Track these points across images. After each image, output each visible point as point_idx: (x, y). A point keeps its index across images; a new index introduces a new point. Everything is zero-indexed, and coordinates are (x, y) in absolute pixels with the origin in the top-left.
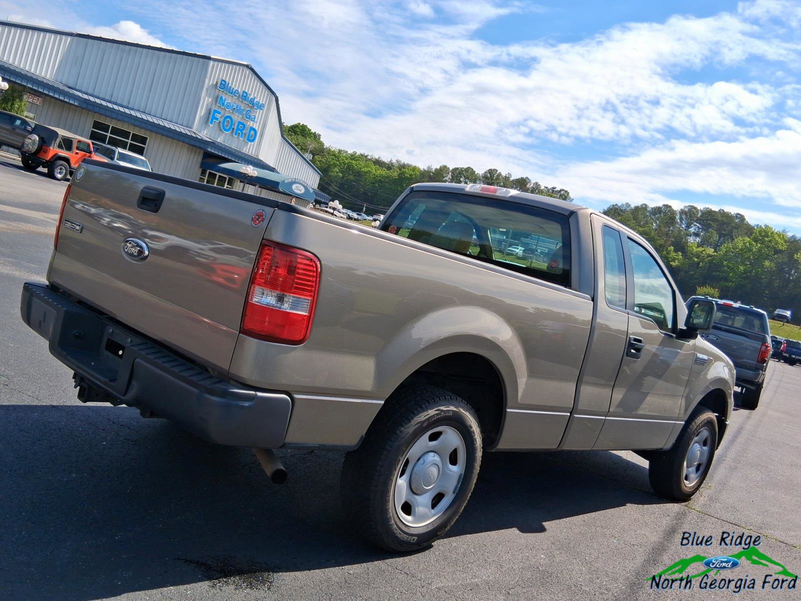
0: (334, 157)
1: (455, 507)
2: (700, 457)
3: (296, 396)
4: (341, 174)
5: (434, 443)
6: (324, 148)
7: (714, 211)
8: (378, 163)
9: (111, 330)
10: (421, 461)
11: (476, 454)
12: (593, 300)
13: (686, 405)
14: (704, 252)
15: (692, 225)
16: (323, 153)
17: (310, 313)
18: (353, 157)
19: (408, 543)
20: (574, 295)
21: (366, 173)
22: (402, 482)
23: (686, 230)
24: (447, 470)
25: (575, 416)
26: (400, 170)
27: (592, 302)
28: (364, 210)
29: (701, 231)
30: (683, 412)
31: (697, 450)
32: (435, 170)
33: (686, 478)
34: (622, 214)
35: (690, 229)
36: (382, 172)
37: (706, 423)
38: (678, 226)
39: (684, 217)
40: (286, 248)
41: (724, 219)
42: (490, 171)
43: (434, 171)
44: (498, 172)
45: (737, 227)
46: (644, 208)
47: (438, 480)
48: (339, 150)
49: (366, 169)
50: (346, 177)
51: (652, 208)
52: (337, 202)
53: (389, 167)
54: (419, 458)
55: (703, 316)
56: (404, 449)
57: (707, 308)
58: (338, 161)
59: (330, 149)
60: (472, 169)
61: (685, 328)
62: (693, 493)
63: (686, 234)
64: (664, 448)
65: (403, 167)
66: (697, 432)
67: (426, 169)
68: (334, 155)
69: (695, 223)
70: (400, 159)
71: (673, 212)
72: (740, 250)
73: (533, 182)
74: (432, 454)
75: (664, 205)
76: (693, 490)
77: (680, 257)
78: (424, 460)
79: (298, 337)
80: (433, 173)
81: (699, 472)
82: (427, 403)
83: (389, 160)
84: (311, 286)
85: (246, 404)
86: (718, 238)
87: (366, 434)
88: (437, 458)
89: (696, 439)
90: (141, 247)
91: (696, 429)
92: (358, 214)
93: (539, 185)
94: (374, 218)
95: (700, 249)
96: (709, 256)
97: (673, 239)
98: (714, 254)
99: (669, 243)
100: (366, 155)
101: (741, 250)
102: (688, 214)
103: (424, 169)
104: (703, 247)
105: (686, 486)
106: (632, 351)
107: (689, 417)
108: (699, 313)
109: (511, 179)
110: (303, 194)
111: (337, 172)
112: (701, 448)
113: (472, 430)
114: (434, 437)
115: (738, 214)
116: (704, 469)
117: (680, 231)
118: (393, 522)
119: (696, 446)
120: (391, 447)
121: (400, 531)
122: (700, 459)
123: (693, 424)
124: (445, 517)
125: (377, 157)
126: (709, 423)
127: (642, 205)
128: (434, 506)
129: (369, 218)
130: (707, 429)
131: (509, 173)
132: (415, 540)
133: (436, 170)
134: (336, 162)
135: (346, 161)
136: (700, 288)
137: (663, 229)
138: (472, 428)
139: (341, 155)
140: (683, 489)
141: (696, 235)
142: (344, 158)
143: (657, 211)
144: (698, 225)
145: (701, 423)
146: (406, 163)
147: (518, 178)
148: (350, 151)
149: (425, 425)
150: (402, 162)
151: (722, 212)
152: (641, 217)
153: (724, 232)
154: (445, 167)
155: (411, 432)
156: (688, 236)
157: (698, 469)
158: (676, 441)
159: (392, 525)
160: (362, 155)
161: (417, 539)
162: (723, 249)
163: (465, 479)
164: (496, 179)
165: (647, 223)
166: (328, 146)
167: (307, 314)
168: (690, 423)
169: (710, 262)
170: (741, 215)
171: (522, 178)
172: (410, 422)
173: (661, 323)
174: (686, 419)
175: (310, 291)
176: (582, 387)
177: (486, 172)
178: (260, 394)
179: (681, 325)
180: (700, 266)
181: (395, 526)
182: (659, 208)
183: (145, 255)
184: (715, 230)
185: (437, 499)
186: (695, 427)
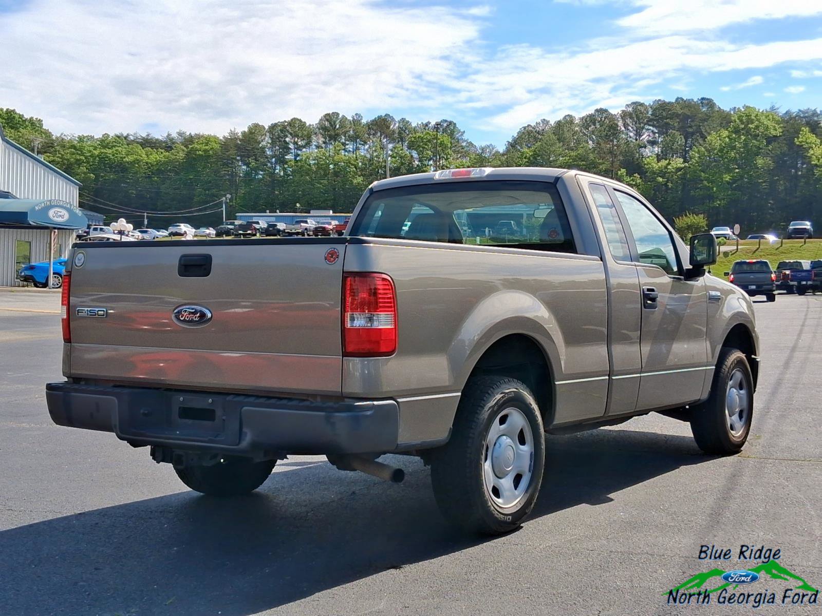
0: (73, 150)
1: (534, 485)
2: (739, 401)
3: (399, 400)
4: (92, 175)
5: (503, 426)
6: (53, 140)
7: (669, 103)
8: (148, 143)
9: (181, 399)
10: (497, 444)
11: (540, 430)
12: (602, 260)
13: (711, 347)
14: (669, 167)
15: (644, 130)
16: (53, 147)
17: (395, 326)
18: (105, 143)
19: (505, 523)
20: (585, 259)
21: (132, 163)
22: (487, 466)
23: (636, 140)
24: (520, 451)
25: (614, 378)
26: (186, 146)
27: (601, 262)
28: (146, 222)
29: (659, 137)
30: (710, 355)
31: (734, 395)
32: (243, 136)
33: (732, 428)
34: (540, 137)
35: (643, 137)
36: (156, 157)
37: (736, 364)
38: (624, 136)
39: (628, 121)
40: (364, 275)
41: (686, 111)
42: (328, 117)
43: (241, 137)
44: (340, 116)
45: (706, 118)
46: (569, 120)
47: (515, 460)
48: (80, 137)
49: (130, 159)
50: (102, 177)
51: (582, 119)
52: (122, 221)
53: (168, 145)
54: (495, 443)
55: (705, 251)
56: (485, 433)
57: (706, 241)
58: (82, 154)
59: (63, 139)
60: (300, 121)
61: (691, 267)
62: (743, 443)
63: (639, 145)
64: (701, 398)
65: (189, 140)
66: (730, 374)
67: (227, 135)
68: (74, 147)
69: (647, 127)
70: (184, 130)
71: (611, 118)
72: (719, 151)
73: (397, 119)
74: (505, 437)
75: (597, 111)
76: (741, 439)
77: (639, 181)
78: (500, 444)
79: (390, 349)
80: (241, 140)
81: (743, 419)
82: (492, 389)
83: (165, 135)
84: (390, 303)
85: (369, 413)
86: (684, 140)
87: (453, 426)
88: (509, 440)
89: (731, 383)
90: (201, 311)
91: (728, 372)
92: (141, 232)
93: (408, 122)
94: (170, 231)
95: (664, 163)
96: (679, 169)
97: (621, 158)
98: (683, 165)
99: (617, 164)
100: (125, 135)
101: (721, 150)
102: (634, 115)
103: (224, 137)
104: (666, 160)
105: (733, 436)
106: (649, 302)
107: (718, 360)
108: (700, 249)
109: (364, 121)
110: (67, 221)
111: (84, 173)
112: (738, 392)
113: (532, 407)
114: (503, 421)
115: (703, 99)
116: (747, 414)
117: (627, 143)
118: (490, 504)
119: (733, 391)
120: (474, 434)
121: (497, 512)
122: (741, 405)
123: (724, 367)
124: (528, 495)
125: (144, 135)
126: (739, 362)
127: (565, 117)
128: (516, 487)
129: (160, 233)
130: (739, 371)
131: (356, 114)
132: (511, 519)
133: (244, 133)
134: (78, 157)
135: (94, 151)
136: (679, 218)
137: (603, 145)
138: (531, 405)
139: (84, 145)
140: (731, 439)
141: (653, 143)
142: (91, 148)
143: (590, 120)
144: (651, 128)
145: (732, 364)
146: (193, 134)
147: (373, 118)
148: (98, 135)
149: (496, 408)
150: (188, 134)
151: (681, 102)
152: (567, 135)
153: (691, 130)
154: (256, 126)
155: (486, 417)
156: (642, 147)
157: (741, 417)
158: (711, 388)
159: (489, 507)
160: (119, 137)
161: (512, 518)
162: (694, 154)
163: (535, 456)
164: (341, 127)
165: (578, 142)
166: (58, 135)
167: (393, 327)
168: (721, 367)
169: (683, 177)
170: (708, 99)
171: (380, 117)
172: (484, 408)
173: (667, 268)
174: (716, 363)
175: (391, 307)
176: (612, 346)
177: (321, 120)
178: (375, 403)
179: (687, 266)
180: (670, 187)
181: (492, 508)
182: (591, 116)
183: (209, 317)
184: (677, 131)
185: (517, 479)
186: (727, 369)
